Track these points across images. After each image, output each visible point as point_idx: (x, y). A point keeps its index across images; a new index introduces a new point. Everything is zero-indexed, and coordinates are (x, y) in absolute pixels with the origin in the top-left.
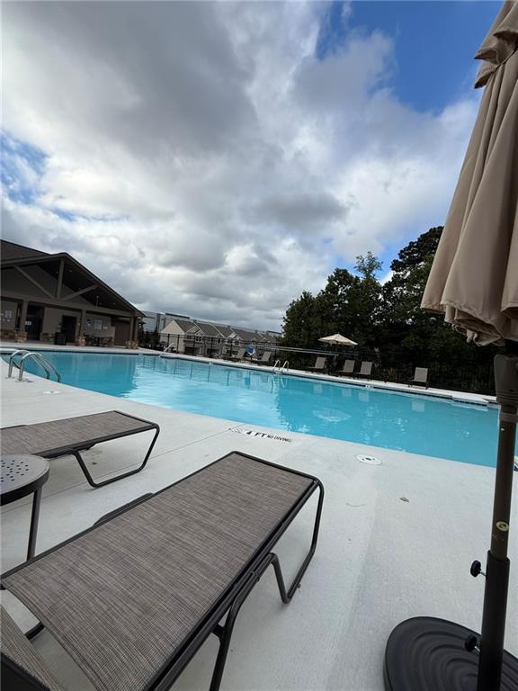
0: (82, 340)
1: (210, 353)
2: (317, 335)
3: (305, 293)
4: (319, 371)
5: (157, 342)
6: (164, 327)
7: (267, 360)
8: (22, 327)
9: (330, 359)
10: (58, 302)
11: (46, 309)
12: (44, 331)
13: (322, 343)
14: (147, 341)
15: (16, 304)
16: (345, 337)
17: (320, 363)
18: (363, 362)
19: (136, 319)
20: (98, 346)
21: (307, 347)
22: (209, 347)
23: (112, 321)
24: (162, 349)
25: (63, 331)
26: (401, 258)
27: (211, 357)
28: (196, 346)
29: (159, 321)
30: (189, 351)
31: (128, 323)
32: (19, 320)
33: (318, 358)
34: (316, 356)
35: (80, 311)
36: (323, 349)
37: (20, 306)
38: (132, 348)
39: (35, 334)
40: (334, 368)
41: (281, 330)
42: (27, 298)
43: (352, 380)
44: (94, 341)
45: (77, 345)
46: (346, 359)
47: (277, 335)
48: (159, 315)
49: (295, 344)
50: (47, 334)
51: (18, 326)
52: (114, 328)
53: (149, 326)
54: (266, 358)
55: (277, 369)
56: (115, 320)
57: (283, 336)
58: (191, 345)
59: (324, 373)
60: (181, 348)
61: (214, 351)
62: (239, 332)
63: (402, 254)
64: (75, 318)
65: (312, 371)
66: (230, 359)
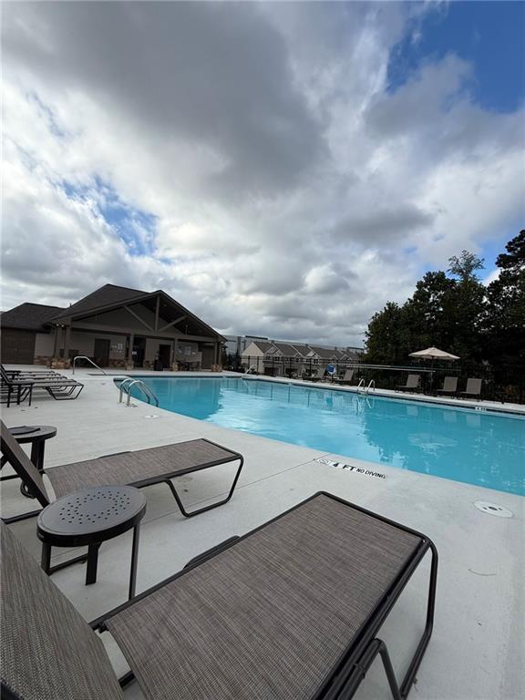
0: (175, 366)
1: (289, 373)
2: (405, 349)
3: (389, 304)
4: (412, 390)
5: (239, 364)
6: (245, 349)
7: (350, 379)
8: (130, 356)
9: (424, 377)
10: (156, 333)
11: (148, 340)
12: (146, 359)
13: (414, 358)
14: (230, 363)
15: (125, 338)
16: (442, 350)
17: (413, 381)
18: (469, 379)
19: (219, 343)
20: (188, 370)
21: (396, 363)
22: (288, 366)
23: (199, 347)
24: (243, 372)
25: (160, 359)
26: (509, 251)
27: (290, 377)
28: (276, 366)
29: (239, 344)
30: (269, 372)
31: (212, 347)
32: (127, 350)
33: (410, 376)
34: (407, 373)
35: (172, 339)
36: (414, 365)
37: (128, 339)
38: (217, 371)
39: (139, 363)
40: (431, 386)
41: (363, 346)
42: (133, 332)
43: (455, 401)
44: (185, 366)
45: (172, 370)
46: (445, 375)
47: (359, 351)
48: (239, 338)
49: (380, 360)
50: (148, 362)
51: (127, 355)
52: (201, 353)
53: (231, 349)
54: (348, 377)
55: (361, 389)
56: (201, 346)
57: (365, 352)
58: (270, 366)
59: (418, 393)
60: (261, 369)
61: (293, 370)
62: (318, 350)
63: (510, 247)
64: (169, 346)
65: (404, 390)
66: (310, 380)
